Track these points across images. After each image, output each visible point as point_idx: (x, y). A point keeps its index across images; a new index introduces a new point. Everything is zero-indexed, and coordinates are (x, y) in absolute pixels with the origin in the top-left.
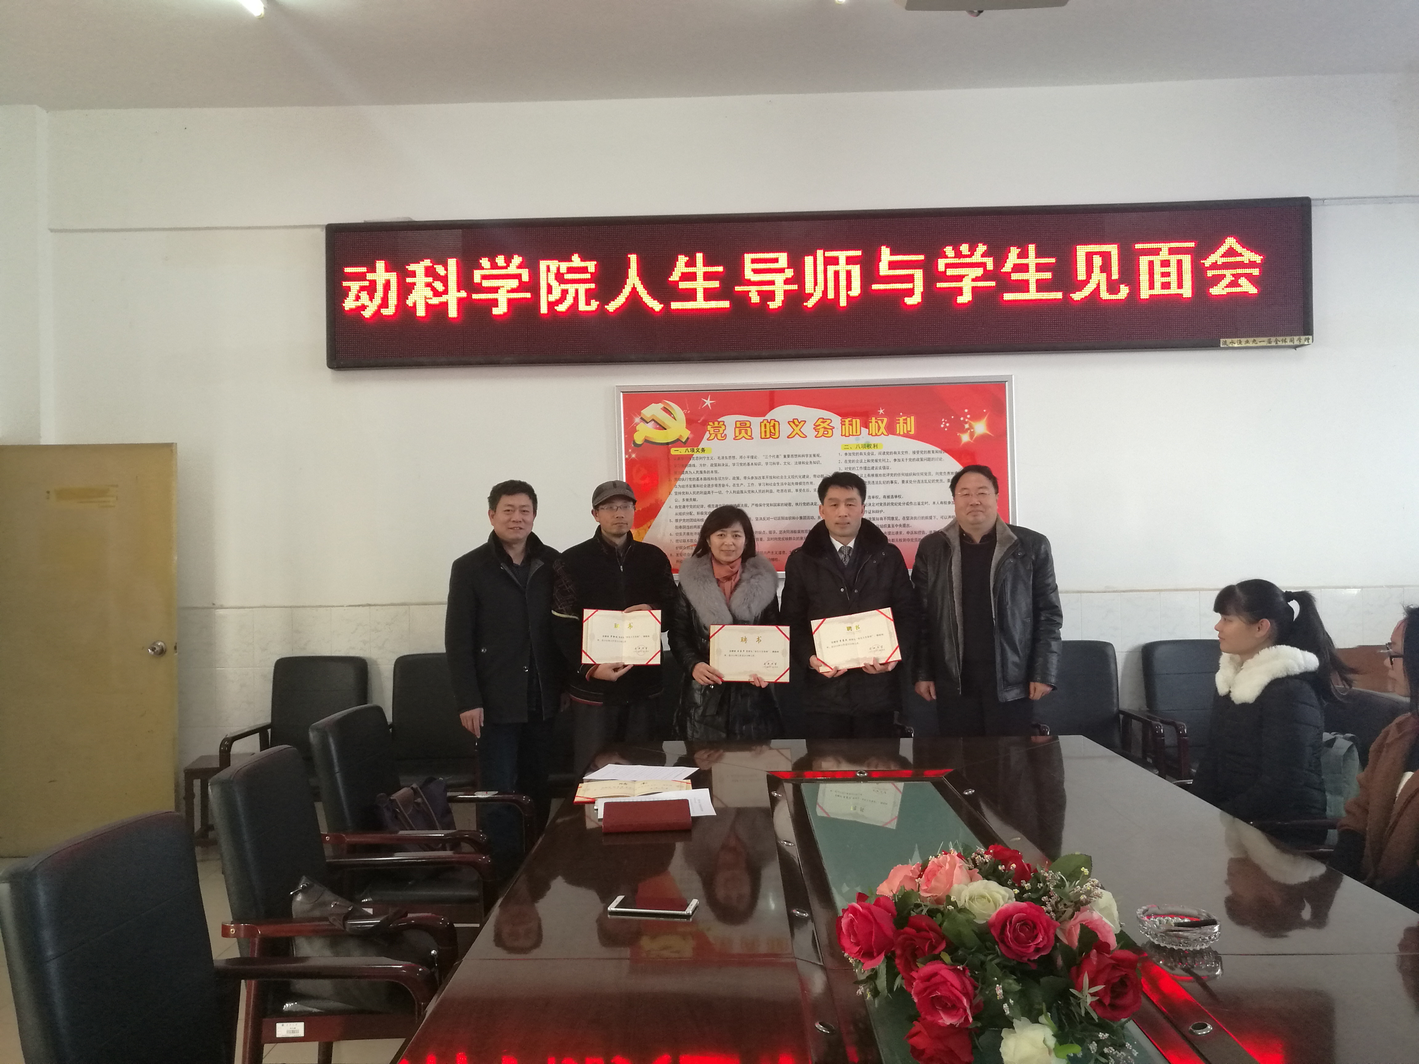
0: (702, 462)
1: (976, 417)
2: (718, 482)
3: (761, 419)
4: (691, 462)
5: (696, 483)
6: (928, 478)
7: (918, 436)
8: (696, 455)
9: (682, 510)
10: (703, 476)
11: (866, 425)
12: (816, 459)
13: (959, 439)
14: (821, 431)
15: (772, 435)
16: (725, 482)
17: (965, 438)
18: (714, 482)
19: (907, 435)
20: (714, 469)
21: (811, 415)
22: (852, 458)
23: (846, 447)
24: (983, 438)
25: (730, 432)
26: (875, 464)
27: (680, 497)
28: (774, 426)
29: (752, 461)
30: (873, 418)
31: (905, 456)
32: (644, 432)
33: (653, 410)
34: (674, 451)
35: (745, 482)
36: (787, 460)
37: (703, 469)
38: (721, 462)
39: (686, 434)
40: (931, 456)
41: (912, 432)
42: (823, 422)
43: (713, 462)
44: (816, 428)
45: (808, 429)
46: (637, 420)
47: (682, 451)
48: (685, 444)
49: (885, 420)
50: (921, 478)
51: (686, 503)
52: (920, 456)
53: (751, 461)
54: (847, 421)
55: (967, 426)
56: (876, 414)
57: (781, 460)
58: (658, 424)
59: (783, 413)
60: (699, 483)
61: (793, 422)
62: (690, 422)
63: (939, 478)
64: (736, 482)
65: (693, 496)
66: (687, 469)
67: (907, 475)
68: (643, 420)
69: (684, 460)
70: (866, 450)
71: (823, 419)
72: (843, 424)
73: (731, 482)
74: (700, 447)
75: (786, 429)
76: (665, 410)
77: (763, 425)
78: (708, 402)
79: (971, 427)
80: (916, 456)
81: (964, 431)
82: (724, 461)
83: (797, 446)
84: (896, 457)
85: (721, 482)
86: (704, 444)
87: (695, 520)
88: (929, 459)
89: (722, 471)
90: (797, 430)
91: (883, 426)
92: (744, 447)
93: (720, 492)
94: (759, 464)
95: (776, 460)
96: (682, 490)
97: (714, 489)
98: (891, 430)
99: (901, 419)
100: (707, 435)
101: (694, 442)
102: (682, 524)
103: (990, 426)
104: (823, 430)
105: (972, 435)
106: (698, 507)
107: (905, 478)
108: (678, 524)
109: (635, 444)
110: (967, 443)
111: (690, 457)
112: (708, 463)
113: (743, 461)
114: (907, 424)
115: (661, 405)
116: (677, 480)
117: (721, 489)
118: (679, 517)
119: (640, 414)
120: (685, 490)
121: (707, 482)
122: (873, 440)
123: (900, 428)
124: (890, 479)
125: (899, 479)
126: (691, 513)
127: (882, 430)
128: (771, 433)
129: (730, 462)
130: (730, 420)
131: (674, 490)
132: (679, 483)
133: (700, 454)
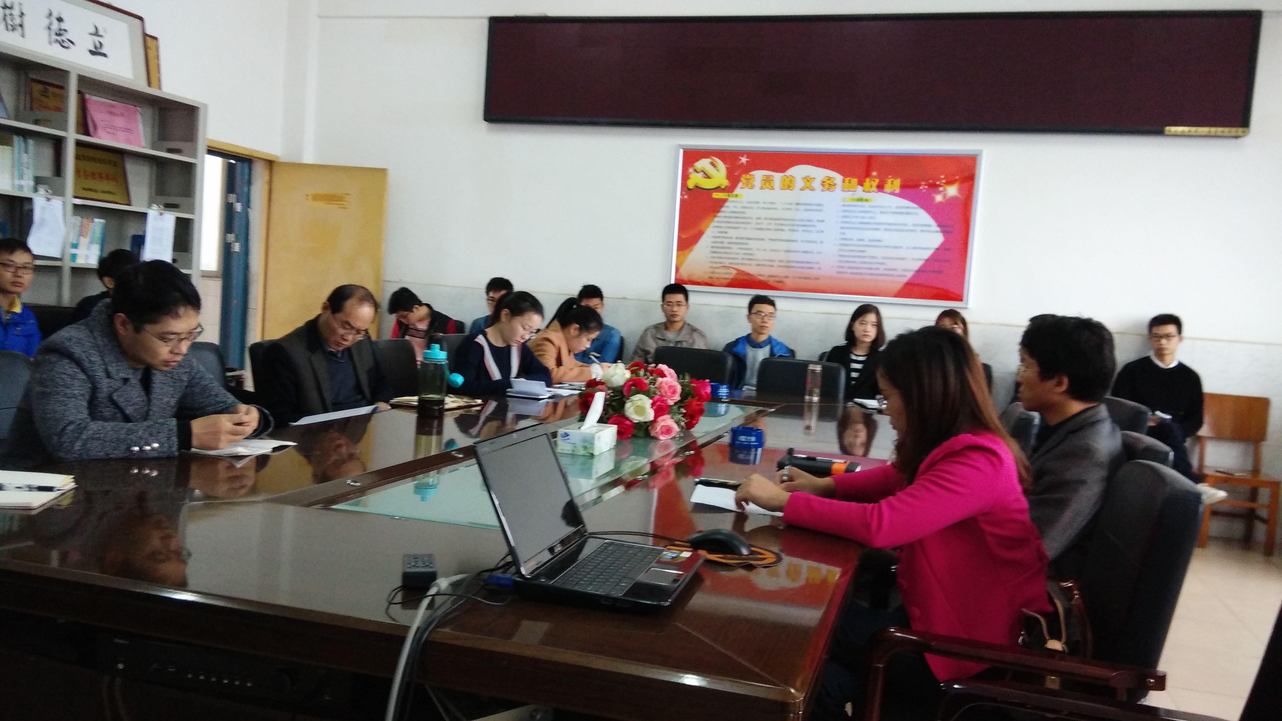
4: (727, 204)
8: (731, 199)
21: (820, 173)
29: (772, 205)
35: (766, 222)
36: (798, 207)
39: (725, 183)
42: (829, 180)
43: (742, 205)
46: (691, 170)
57: (794, 207)
58: (706, 175)
59: (799, 171)
68: (696, 171)
71: (829, 177)
73: (754, 221)
78: (744, 160)
86: (738, 191)
93: (745, 228)
100: (740, 185)
101: (730, 189)
111: (725, 201)
115: (709, 160)
119: (693, 166)
125: (882, 227)
126: (722, 242)
129: (755, 206)
130: (758, 175)
131: (713, 224)
132: (716, 219)
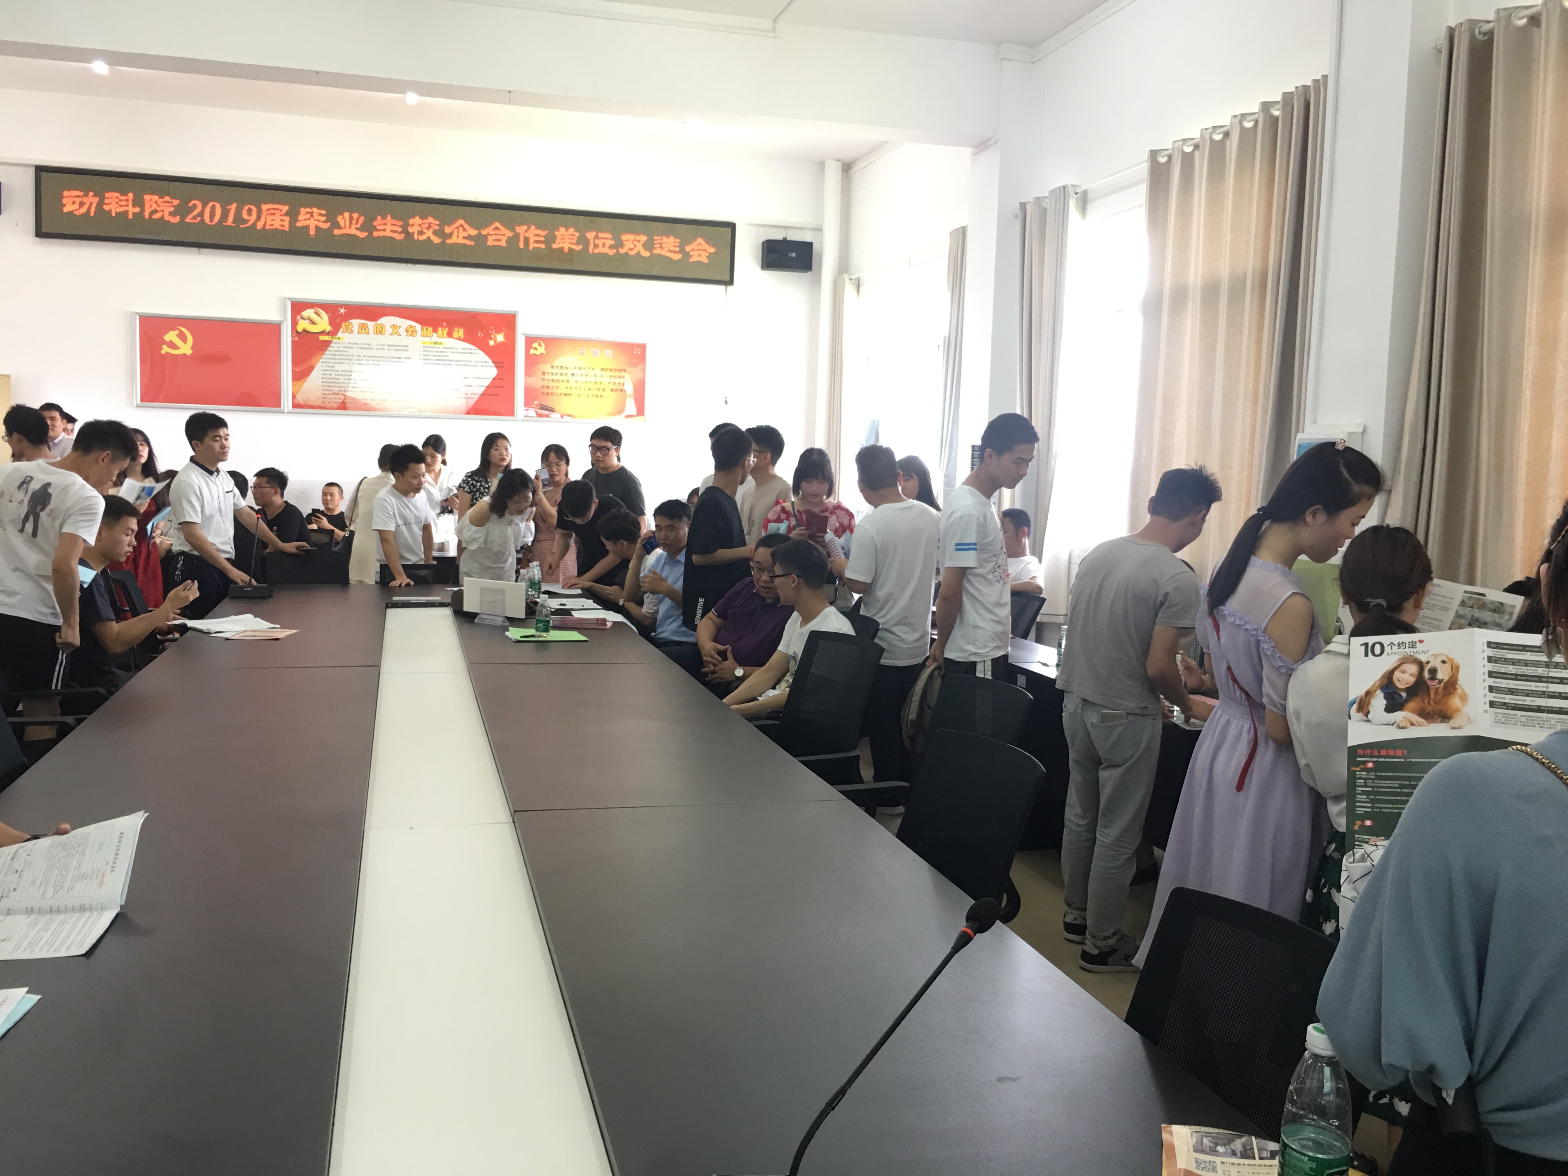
0: (339, 345)
1: (498, 331)
2: (347, 357)
3: (374, 323)
5: (334, 357)
6: (470, 364)
7: (464, 340)
9: (326, 372)
10: (338, 353)
11: (435, 331)
12: (406, 348)
13: (488, 343)
14: (410, 333)
15: (381, 333)
16: (352, 358)
17: (492, 343)
18: (343, 357)
19: (459, 339)
20: (346, 349)
22: (427, 349)
23: (424, 343)
24: (502, 343)
25: (356, 328)
26: (440, 354)
27: (324, 365)
28: (382, 328)
30: (440, 328)
31: (457, 351)
32: (302, 325)
33: (309, 313)
34: (321, 338)
37: (339, 349)
38: (350, 346)
40: (472, 351)
41: (462, 337)
44: (407, 331)
45: (402, 331)
47: (326, 338)
48: (328, 334)
49: (447, 329)
50: (466, 363)
51: (328, 368)
52: (466, 351)
53: (367, 346)
54: (425, 328)
55: (493, 336)
56: (442, 326)
60: (337, 357)
61: (394, 327)
62: (331, 322)
63: (476, 364)
64: (359, 358)
65: (333, 365)
66: (329, 349)
67: (459, 361)
69: (327, 344)
70: (436, 346)
72: (422, 329)
74: (338, 336)
75: (389, 330)
76: (316, 313)
77: (376, 327)
79: (495, 337)
80: (464, 351)
81: (491, 339)
82: (352, 346)
83: (395, 340)
84: (453, 350)
85: (350, 358)
87: (334, 379)
88: (471, 353)
89: (350, 352)
90: (395, 331)
91: (445, 332)
92: (363, 339)
94: (373, 349)
95: (383, 347)
96: (326, 360)
97: (345, 361)
98: (450, 335)
99: (456, 330)
102: (326, 380)
103: (505, 337)
104: (411, 332)
105: (495, 341)
106: (335, 371)
107: (458, 363)
108: (323, 380)
109: (297, 332)
110: (492, 346)
112: (342, 346)
113: (363, 346)
114: (460, 332)
116: (323, 354)
117: (349, 361)
118: (323, 376)
120: (328, 361)
121: (341, 357)
122: (439, 340)
123: (455, 334)
124: (449, 362)
127: (445, 334)
128: (380, 331)
133: (337, 341)
